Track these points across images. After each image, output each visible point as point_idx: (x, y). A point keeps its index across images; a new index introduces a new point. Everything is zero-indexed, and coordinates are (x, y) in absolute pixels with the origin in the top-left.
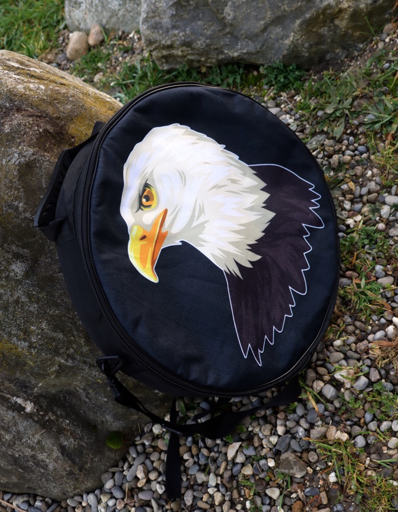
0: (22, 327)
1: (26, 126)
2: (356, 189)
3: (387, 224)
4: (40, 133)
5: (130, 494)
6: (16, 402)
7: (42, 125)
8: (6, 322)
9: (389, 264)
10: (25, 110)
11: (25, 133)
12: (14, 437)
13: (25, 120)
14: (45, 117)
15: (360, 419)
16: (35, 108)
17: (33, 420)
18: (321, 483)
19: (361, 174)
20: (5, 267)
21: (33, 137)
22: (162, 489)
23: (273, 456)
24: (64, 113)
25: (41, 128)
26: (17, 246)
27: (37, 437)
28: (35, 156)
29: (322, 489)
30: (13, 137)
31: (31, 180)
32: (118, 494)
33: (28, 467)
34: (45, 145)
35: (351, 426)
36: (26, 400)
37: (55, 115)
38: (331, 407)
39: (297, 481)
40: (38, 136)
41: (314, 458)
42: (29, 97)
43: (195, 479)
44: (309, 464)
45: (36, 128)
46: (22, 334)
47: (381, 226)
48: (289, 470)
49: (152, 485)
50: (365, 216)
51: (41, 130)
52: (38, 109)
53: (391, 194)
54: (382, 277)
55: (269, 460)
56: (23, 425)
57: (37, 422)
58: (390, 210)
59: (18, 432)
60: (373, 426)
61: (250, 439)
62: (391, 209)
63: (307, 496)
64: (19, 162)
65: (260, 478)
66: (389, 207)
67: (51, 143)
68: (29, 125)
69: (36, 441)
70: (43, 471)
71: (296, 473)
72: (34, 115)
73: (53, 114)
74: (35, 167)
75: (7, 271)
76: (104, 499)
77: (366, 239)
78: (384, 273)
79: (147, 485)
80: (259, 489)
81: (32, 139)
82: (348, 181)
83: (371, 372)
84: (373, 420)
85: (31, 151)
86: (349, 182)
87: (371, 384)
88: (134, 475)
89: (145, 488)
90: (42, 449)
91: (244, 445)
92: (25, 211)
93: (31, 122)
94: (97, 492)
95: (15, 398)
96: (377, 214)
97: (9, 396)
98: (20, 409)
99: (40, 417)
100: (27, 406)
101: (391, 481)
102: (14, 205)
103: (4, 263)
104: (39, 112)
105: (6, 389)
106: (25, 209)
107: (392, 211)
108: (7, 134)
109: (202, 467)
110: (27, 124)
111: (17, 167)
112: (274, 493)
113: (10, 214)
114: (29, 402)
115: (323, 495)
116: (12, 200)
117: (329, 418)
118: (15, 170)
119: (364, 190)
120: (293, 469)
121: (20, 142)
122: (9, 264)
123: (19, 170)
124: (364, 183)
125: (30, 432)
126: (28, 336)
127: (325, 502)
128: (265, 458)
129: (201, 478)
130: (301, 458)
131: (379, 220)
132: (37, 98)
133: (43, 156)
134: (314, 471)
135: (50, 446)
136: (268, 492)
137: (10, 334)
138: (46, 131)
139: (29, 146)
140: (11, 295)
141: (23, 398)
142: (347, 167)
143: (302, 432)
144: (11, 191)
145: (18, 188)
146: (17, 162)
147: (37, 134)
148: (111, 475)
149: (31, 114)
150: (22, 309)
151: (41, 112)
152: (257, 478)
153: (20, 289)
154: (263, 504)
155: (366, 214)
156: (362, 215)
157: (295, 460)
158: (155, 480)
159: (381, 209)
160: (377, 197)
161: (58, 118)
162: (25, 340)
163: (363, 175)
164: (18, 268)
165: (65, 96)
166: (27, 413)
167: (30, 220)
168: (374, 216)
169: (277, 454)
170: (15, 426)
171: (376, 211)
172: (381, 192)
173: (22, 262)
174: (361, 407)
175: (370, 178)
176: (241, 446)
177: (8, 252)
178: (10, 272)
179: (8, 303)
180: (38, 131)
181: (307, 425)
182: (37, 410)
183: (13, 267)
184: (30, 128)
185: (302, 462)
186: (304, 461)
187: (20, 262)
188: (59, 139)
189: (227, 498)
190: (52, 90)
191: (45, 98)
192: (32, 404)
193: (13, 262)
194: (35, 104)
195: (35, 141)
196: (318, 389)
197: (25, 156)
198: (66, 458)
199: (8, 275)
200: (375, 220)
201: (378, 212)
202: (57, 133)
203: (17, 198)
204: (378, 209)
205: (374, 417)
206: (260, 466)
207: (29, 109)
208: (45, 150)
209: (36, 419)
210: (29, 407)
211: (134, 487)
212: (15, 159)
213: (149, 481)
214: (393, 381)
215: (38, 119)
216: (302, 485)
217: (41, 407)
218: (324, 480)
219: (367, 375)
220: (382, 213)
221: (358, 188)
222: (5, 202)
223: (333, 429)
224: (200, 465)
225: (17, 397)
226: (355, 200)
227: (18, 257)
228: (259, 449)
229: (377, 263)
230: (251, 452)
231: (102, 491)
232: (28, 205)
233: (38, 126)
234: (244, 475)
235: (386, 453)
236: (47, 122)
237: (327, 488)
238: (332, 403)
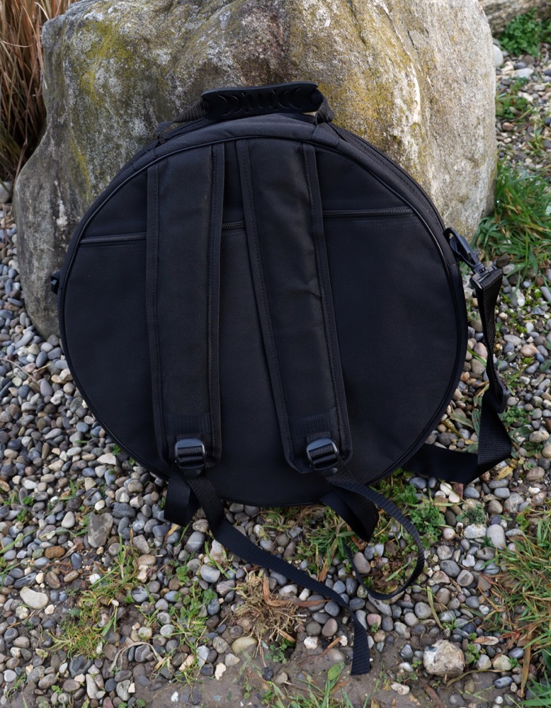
0: (104, 167)
1: (256, 38)
2: (501, 480)
3: (455, 540)
4: (258, 57)
5: (41, 372)
6: (58, 206)
7: (269, 53)
8: (98, 148)
9: (389, 561)
10: (277, 24)
11: (247, 43)
12: (34, 223)
13: (264, 33)
14: (282, 50)
15: (167, 587)
16: (287, 33)
17: (55, 233)
18: (88, 568)
19: (531, 479)
20: (132, 114)
21: (247, 55)
22: (56, 400)
23: (108, 505)
24: (307, 66)
25: (264, 54)
26: (154, 112)
27: (45, 247)
28: (229, 69)
29: (80, 571)
30: (239, 34)
31: (209, 82)
32: (39, 360)
33: (25, 255)
34: (251, 72)
35: (157, 579)
36: (66, 214)
37: (294, 59)
38: (177, 549)
39: (85, 542)
40: (253, 58)
41: (113, 550)
42: (298, 18)
43: (73, 433)
44: (106, 548)
45: (260, 50)
46: (98, 171)
47: (450, 533)
48: (92, 527)
49: (58, 391)
50: (461, 506)
51: (262, 56)
52: (288, 37)
53: (505, 532)
54: (365, 557)
55: (102, 502)
56: (46, 225)
57: (55, 238)
58: (480, 536)
59: (39, 225)
60: (162, 604)
61: (125, 473)
62: (482, 538)
63: (70, 557)
64: (211, 59)
65: (83, 500)
66: (483, 534)
67: (260, 76)
68: (260, 41)
69: (42, 247)
70: (28, 271)
71: (92, 537)
72: (276, 38)
73: (294, 56)
74: (221, 77)
75: (131, 118)
76: (31, 349)
77: (422, 518)
78: (371, 557)
79: (57, 386)
80: (70, 504)
81: (244, 54)
82: (512, 465)
83: (228, 582)
84: (169, 602)
85: (230, 62)
86: (510, 466)
87: (212, 585)
88: (62, 368)
89: (54, 385)
90: (40, 259)
91: (116, 469)
92: (178, 97)
93: (264, 41)
94: (36, 338)
95: (61, 202)
96: (467, 520)
97: (59, 194)
98: (56, 214)
99: (60, 237)
100: (61, 218)
101: (101, 644)
102: (175, 82)
103: (134, 109)
104: (283, 40)
105: (64, 188)
106: (180, 96)
107: (478, 540)
108: (240, 25)
109: (88, 436)
110: (260, 38)
111: (206, 60)
112: (68, 522)
113: (167, 84)
114: (66, 218)
115: (73, 574)
116: (178, 78)
117: (164, 552)
118: (203, 59)
119: (503, 492)
120: (95, 531)
121: (234, 44)
122: (137, 115)
123: (205, 63)
124: (517, 489)
125: (45, 236)
126: (101, 178)
127: (66, 579)
128: (104, 497)
129: (75, 438)
130: (110, 535)
131: (460, 528)
132: (304, 27)
133: (237, 76)
134: (101, 556)
135: (45, 265)
136: (69, 514)
137: (92, 159)
138: (266, 62)
139: (234, 57)
140: (118, 137)
141: (67, 210)
142: (537, 455)
143: (139, 526)
144: (185, 70)
145: (191, 75)
146: (210, 56)
147: (254, 55)
148: (55, 344)
149: (276, 33)
150: (116, 156)
151: (285, 42)
152: (83, 497)
153: (126, 142)
154: (56, 514)
155: (464, 507)
156: (461, 501)
157: (105, 530)
158: (64, 393)
159: (476, 524)
160: (496, 513)
161: (294, 64)
162: (96, 178)
163: (529, 483)
164: (138, 127)
165: (333, 53)
166: (56, 223)
167: (176, 107)
168: (463, 518)
169: (109, 508)
170: (43, 218)
171: (472, 517)
172: (508, 516)
173: (147, 127)
174: (182, 584)
175: (527, 494)
176: (113, 466)
177: (145, 107)
178: (131, 121)
179: (112, 139)
180: (259, 54)
181: (149, 529)
182: (64, 231)
183: (137, 121)
184: (257, 44)
185: (105, 538)
186: (107, 540)
187: (145, 125)
188: (273, 80)
189: (56, 475)
190: (330, 36)
191: (310, 35)
192: (66, 223)
193: (141, 118)
194: (293, 29)
195: (245, 58)
196: (196, 527)
197: (221, 60)
198: (45, 288)
199: (128, 122)
200: (457, 522)
201: (470, 521)
202: (277, 75)
203: (182, 80)
204: (475, 520)
205: (171, 603)
206: (93, 494)
207: (282, 28)
208: (247, 75)
209: (57, 235)
210: (62, 221)
211: (52, 373)
212: (212, 52)
213: (61, 386)
214: (222, 612)
215: (275, 45)
216: (83, 547)
217: (69, 233)
218: (91, 570)
219: (222, 578)
220: (469, 527)
221: (505, 482)
222: (174, 72)
223: (150, 560)
224: (89, 431)
225: (64, 204)
226: (485, 485)
227: (147, 119)
228: (113, 487)
229: (386, 544)
230: (108, 479)
231: (39, 344)
232: (186, 96)
233: (265, 50)
234: (84, 483)
235: (132, 630)
236: (278, 56)
237: (83, 576)
238: (182, 548)
